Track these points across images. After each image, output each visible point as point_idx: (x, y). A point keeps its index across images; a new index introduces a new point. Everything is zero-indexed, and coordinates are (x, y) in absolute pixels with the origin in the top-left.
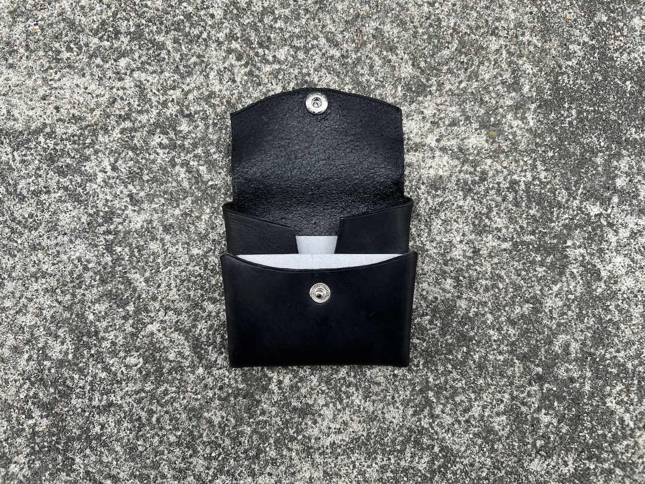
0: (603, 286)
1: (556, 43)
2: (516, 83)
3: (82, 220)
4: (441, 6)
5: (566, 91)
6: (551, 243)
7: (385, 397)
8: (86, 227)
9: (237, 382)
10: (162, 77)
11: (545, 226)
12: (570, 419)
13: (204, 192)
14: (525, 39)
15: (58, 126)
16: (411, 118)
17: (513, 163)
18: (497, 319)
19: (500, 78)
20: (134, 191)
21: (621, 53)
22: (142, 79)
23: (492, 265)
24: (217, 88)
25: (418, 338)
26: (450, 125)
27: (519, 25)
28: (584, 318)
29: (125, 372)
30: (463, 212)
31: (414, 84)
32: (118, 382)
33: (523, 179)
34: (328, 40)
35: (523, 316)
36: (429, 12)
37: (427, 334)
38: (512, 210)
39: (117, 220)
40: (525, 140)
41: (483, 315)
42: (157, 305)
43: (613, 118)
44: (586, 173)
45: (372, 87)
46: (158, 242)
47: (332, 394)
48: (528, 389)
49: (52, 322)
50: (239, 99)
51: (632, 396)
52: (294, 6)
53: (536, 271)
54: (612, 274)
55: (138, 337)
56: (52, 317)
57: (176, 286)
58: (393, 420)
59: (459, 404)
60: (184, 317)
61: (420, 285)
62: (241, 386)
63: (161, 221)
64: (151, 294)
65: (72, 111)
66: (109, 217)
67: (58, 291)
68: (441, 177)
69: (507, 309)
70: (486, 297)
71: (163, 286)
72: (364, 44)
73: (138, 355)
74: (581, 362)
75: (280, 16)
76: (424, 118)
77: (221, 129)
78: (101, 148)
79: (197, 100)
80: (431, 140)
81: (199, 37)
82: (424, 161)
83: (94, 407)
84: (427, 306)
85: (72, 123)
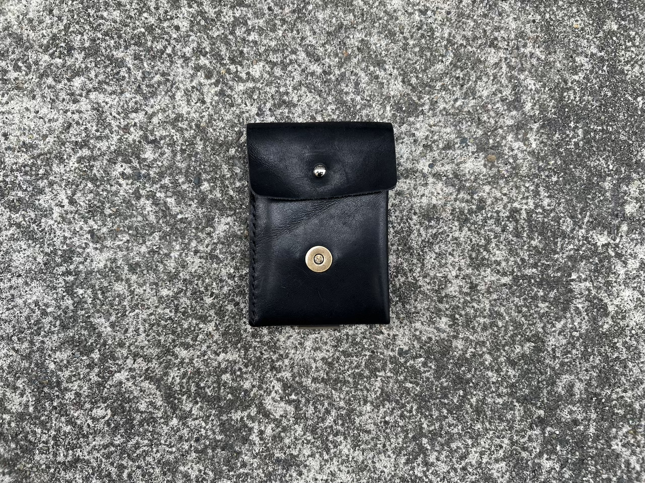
0: (610, 322)
1: (561, 55)
2: (517, 100)
3: (38, 260)
4: (434, 14)
5: (572, 108)
6: (554, 277)
7: (376, 445)
8: (43, 267)
9: (214, 433)
10: (122, 98)
11: (548, 258)
12: (573, 464)
13: (173, 226)
14: (527, 51)
15: (7, 155)
16: (401, 141)
17: (514, 189)
18: (495, 359)
19: (500, 95)
20: (96, 227)
21: (632, 65)
22: (100, 101)
23: (490, 302)
24: (184, 110)
25: (411, 382)
26: (444, 149)
27: (521, 35)
28: (590, 356)
29: (92, 425)
30: (459, 245)
31: (405, 103)
32: (84, 436)
33: (525, 207)
34: (308, 54)
35: (523, 356)
36: (421, 21)
37: (421, 378)
38: (512, 241)
39: (77, 259)
40: (526, 164)
41: (481, 356)
42: (125, 352)
43: (622, 138)
44: (593, 199)
45: (358, 107)
46: (124, 283)
47: (319, 443)
48: (529, 433)
49: (9, 373)
50: (209, 122)
51: (639, 437)
52: (269, 15)
53: (538, 307)
54: (620, 309)
55: (105, 387)
56: (9, 367)
57: (145, 331)
58: (384, 469)
59: (455, 451)
60: (154, 364)
61: (413, 325)
62: (219, 437)
63: (126, 259)
64: (117, 340)
65: (22, 138)
66: (68, 257)
67: (15, 338)
68: (434, 206)
69: (507, 348)
70: (484, 336)
71: (130, 330)
72: (348, 58)
73: (106, 407)
74: (585, 403)
75: (254, 27)
76: (415, 141)
77: (190, 156)
78: (57, 180)
79: (162, 124)
80: (423, 165)
81: (162, 52)
82: (415, 189)
83: (59, 463)
84: (421, 347)
85: (23, 151)
